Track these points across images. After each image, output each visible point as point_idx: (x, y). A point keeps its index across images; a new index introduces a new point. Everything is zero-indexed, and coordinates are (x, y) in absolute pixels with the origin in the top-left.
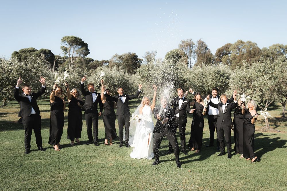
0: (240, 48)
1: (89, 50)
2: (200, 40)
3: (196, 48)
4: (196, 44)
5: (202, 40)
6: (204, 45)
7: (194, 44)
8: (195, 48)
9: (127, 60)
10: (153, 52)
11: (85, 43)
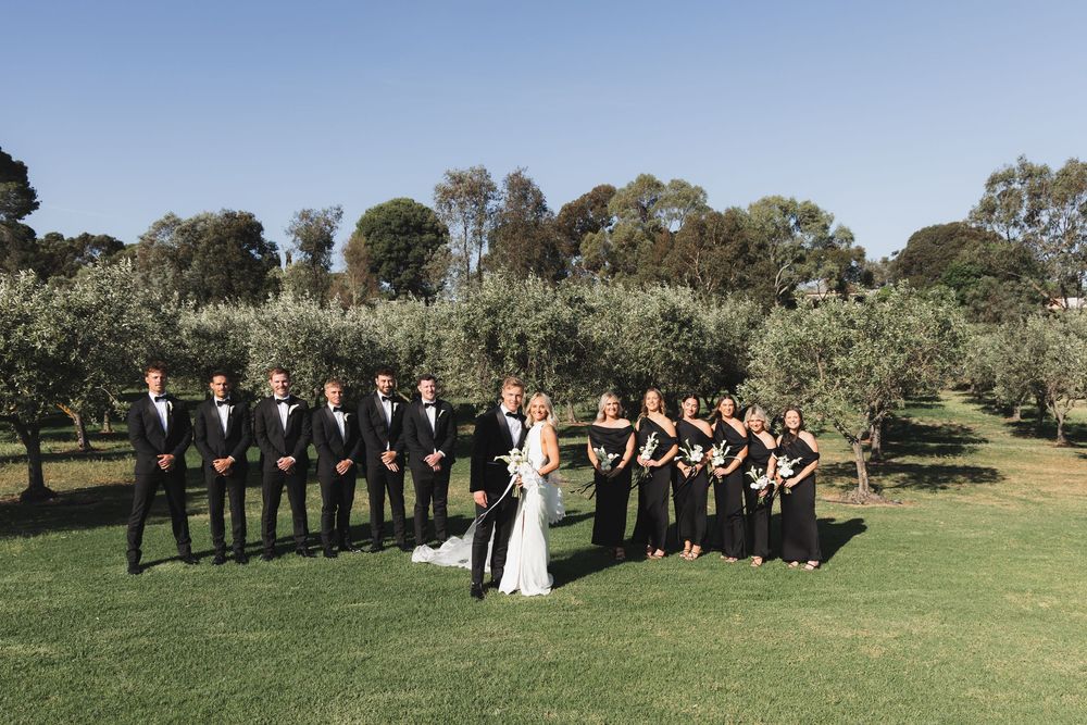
0: (645, 203)
1: (32, 194)
2: (516, 175)
3: (502, 204)
4: (501, 186)
5: (527, 175)
6: (534, 193)
7: (491, 187)
8: (496, 203)
9: (220, 242)
10: (326, 213)
11: (14, 160)
